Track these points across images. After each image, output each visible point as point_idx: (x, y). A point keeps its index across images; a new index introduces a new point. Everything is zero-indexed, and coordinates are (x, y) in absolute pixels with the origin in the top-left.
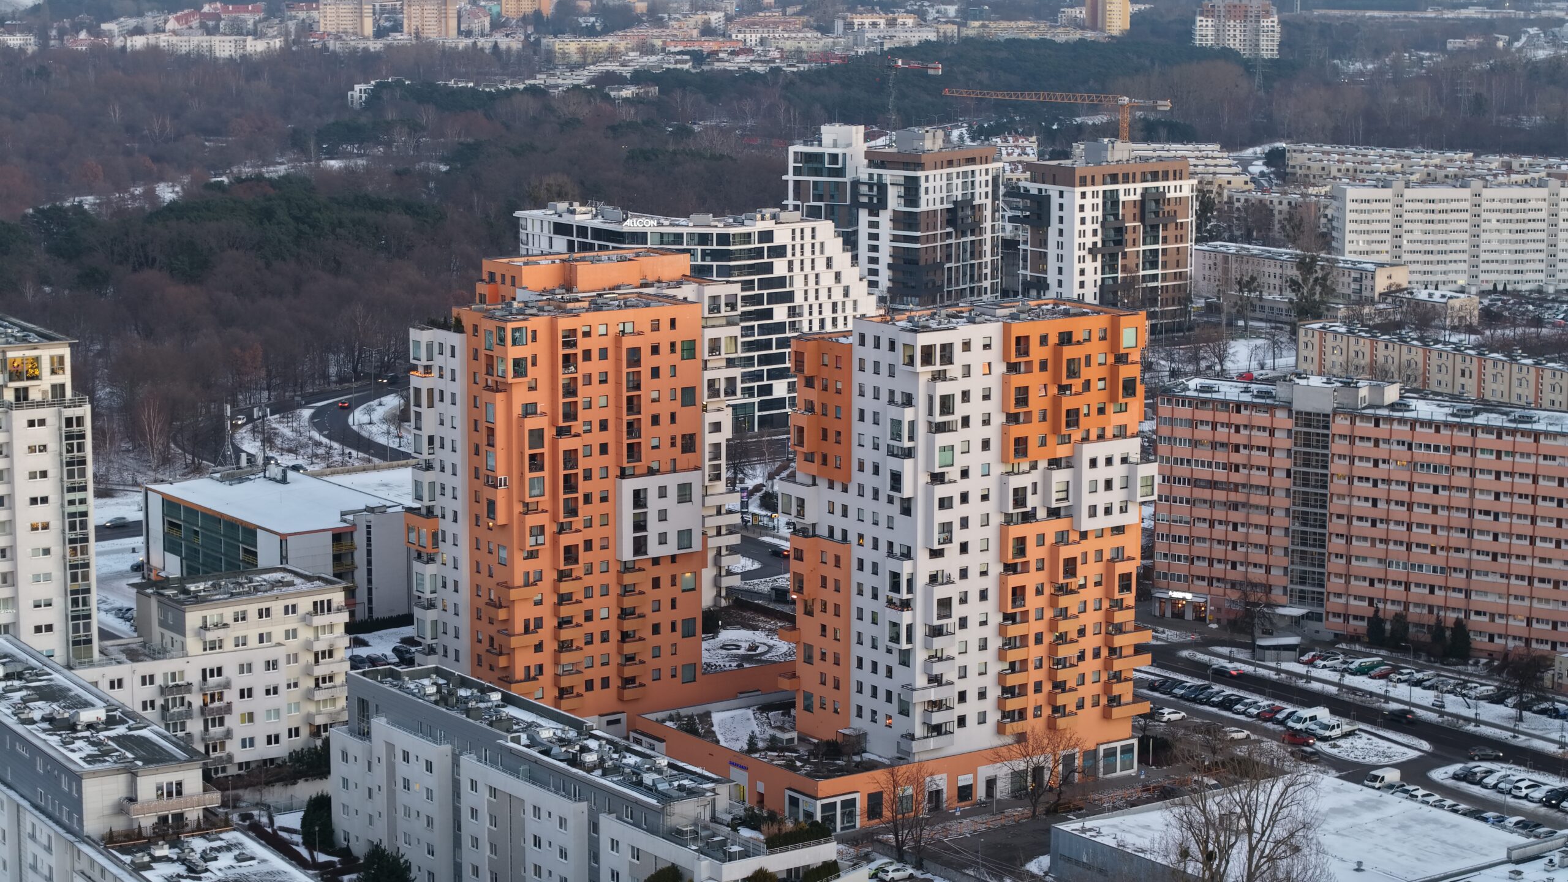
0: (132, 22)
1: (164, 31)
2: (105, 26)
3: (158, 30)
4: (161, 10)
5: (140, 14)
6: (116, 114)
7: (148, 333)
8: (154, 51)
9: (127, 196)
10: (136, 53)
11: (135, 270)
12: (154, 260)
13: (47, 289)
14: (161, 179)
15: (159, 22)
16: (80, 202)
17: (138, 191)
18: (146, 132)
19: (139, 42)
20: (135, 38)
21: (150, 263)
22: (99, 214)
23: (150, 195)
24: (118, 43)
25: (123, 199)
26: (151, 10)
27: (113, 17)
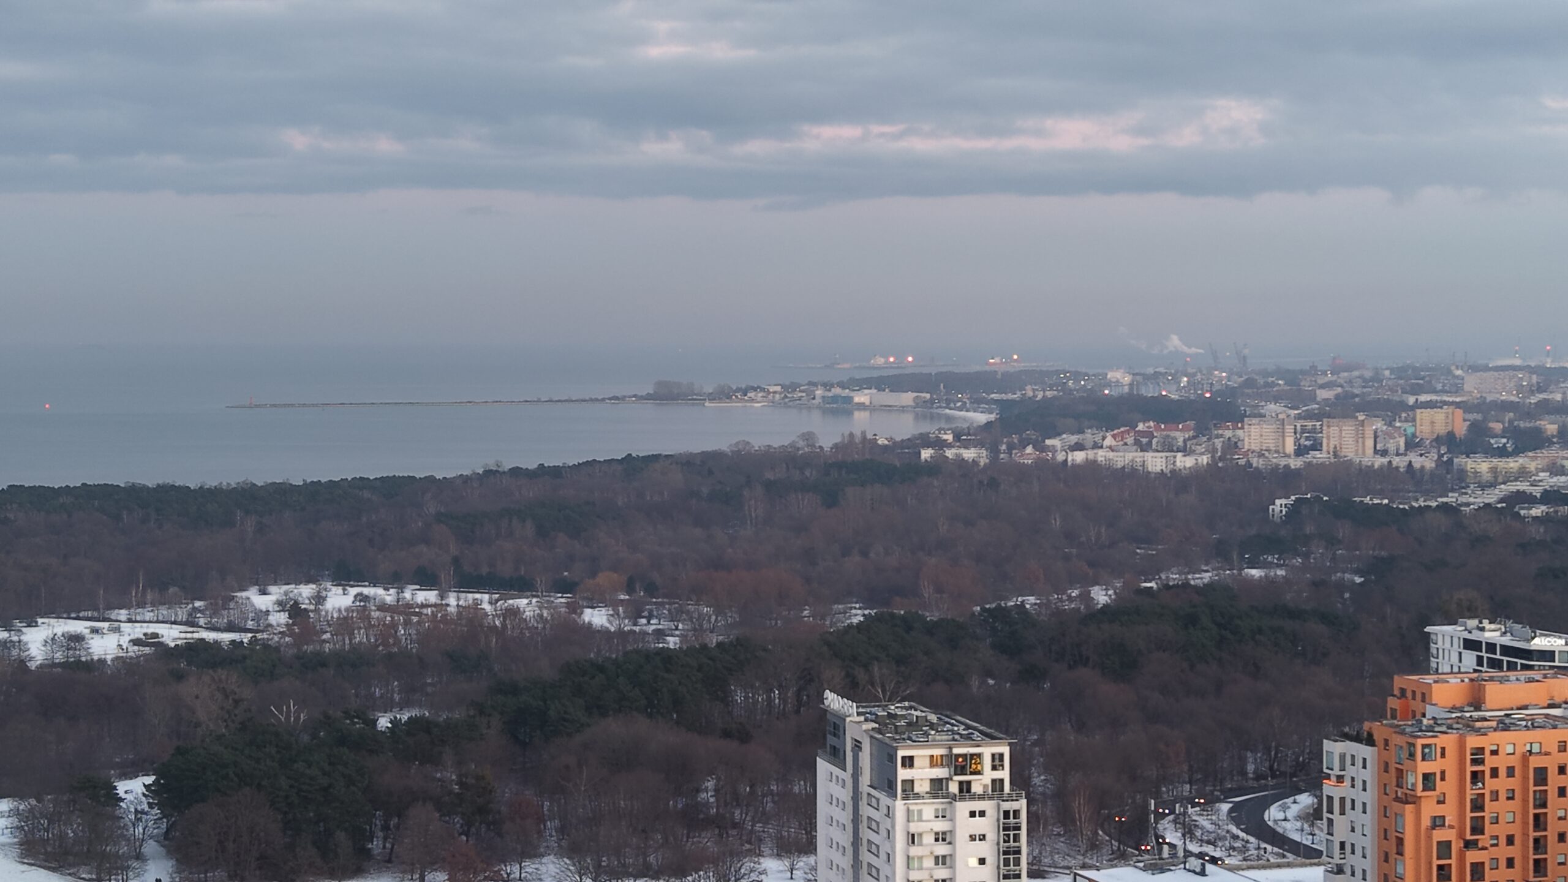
0: (1073, 439)
1: (1102, 447)
2: (1048, 442)
3: (1097, 446)
4: (1099, 428)
5: (1081, 431)
6: (1056, 522)
7: (1080, 727)
8: (1092, 465)
9: (1064, 597)
10: (1075, 466)
11: (1070, 667)
12: (1088, 659)
13: (991, 682)
14: (1097, 583)
15: (1098, 438)
16: (1023, 602)
17: (1075, 593)
18: (1083, 539)
19: (1079, 457)
20: (1076, 453)
21: (1084, 661)
22: (1039, 614)
23: (1086, 597)
24: (1060, 457)
25: (1061, 600)
26: (1090, 427)
27: (1057, 434)
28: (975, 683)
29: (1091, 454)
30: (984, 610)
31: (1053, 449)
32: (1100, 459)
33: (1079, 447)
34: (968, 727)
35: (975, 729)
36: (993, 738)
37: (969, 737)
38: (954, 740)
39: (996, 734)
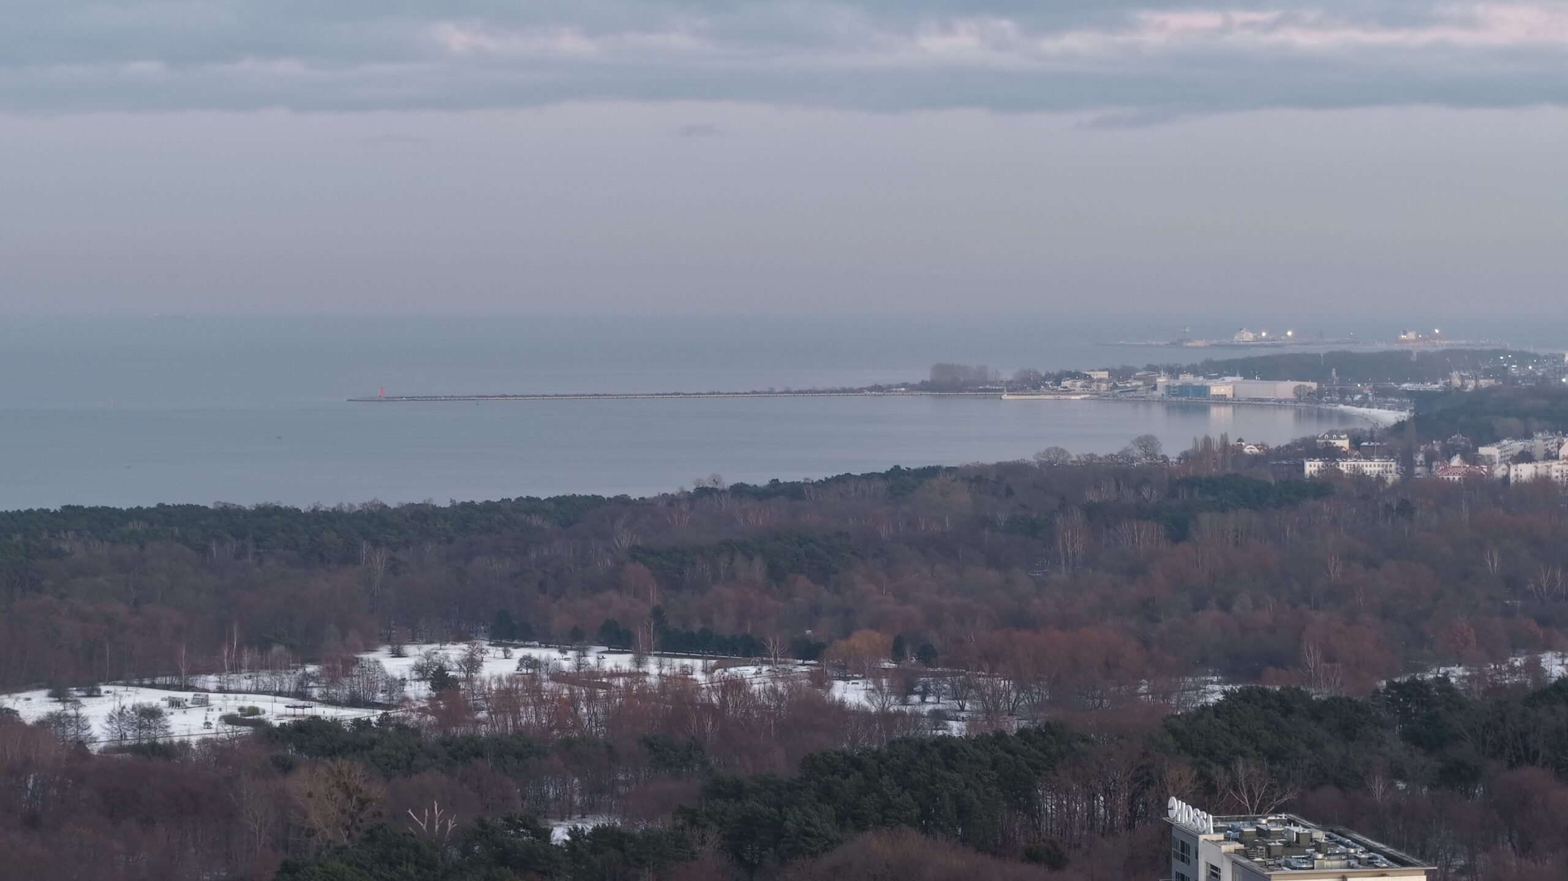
28: (1378, 787)
29: (1541, 468)
30: (1392, 685)
31: (1490, 461)
32: (1554, 474)
33: (1525, 457)
34: (1369, 849)
35: (1379, 851)
36: (1403, 863)
37: (1370, 863)
38: (1349, 866)
39: (1408, 858)
